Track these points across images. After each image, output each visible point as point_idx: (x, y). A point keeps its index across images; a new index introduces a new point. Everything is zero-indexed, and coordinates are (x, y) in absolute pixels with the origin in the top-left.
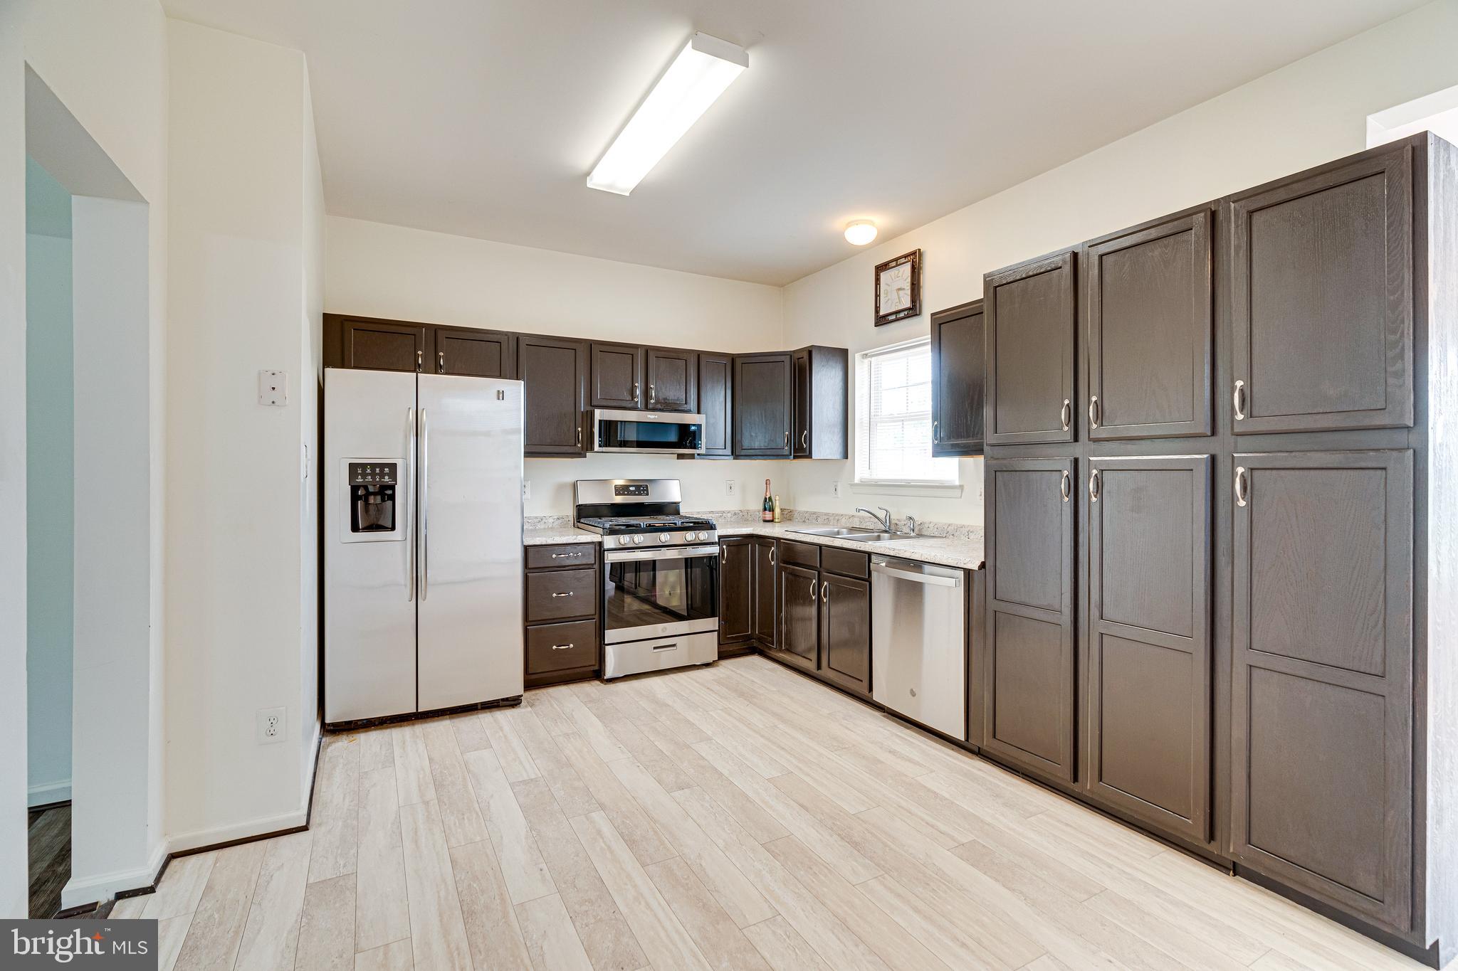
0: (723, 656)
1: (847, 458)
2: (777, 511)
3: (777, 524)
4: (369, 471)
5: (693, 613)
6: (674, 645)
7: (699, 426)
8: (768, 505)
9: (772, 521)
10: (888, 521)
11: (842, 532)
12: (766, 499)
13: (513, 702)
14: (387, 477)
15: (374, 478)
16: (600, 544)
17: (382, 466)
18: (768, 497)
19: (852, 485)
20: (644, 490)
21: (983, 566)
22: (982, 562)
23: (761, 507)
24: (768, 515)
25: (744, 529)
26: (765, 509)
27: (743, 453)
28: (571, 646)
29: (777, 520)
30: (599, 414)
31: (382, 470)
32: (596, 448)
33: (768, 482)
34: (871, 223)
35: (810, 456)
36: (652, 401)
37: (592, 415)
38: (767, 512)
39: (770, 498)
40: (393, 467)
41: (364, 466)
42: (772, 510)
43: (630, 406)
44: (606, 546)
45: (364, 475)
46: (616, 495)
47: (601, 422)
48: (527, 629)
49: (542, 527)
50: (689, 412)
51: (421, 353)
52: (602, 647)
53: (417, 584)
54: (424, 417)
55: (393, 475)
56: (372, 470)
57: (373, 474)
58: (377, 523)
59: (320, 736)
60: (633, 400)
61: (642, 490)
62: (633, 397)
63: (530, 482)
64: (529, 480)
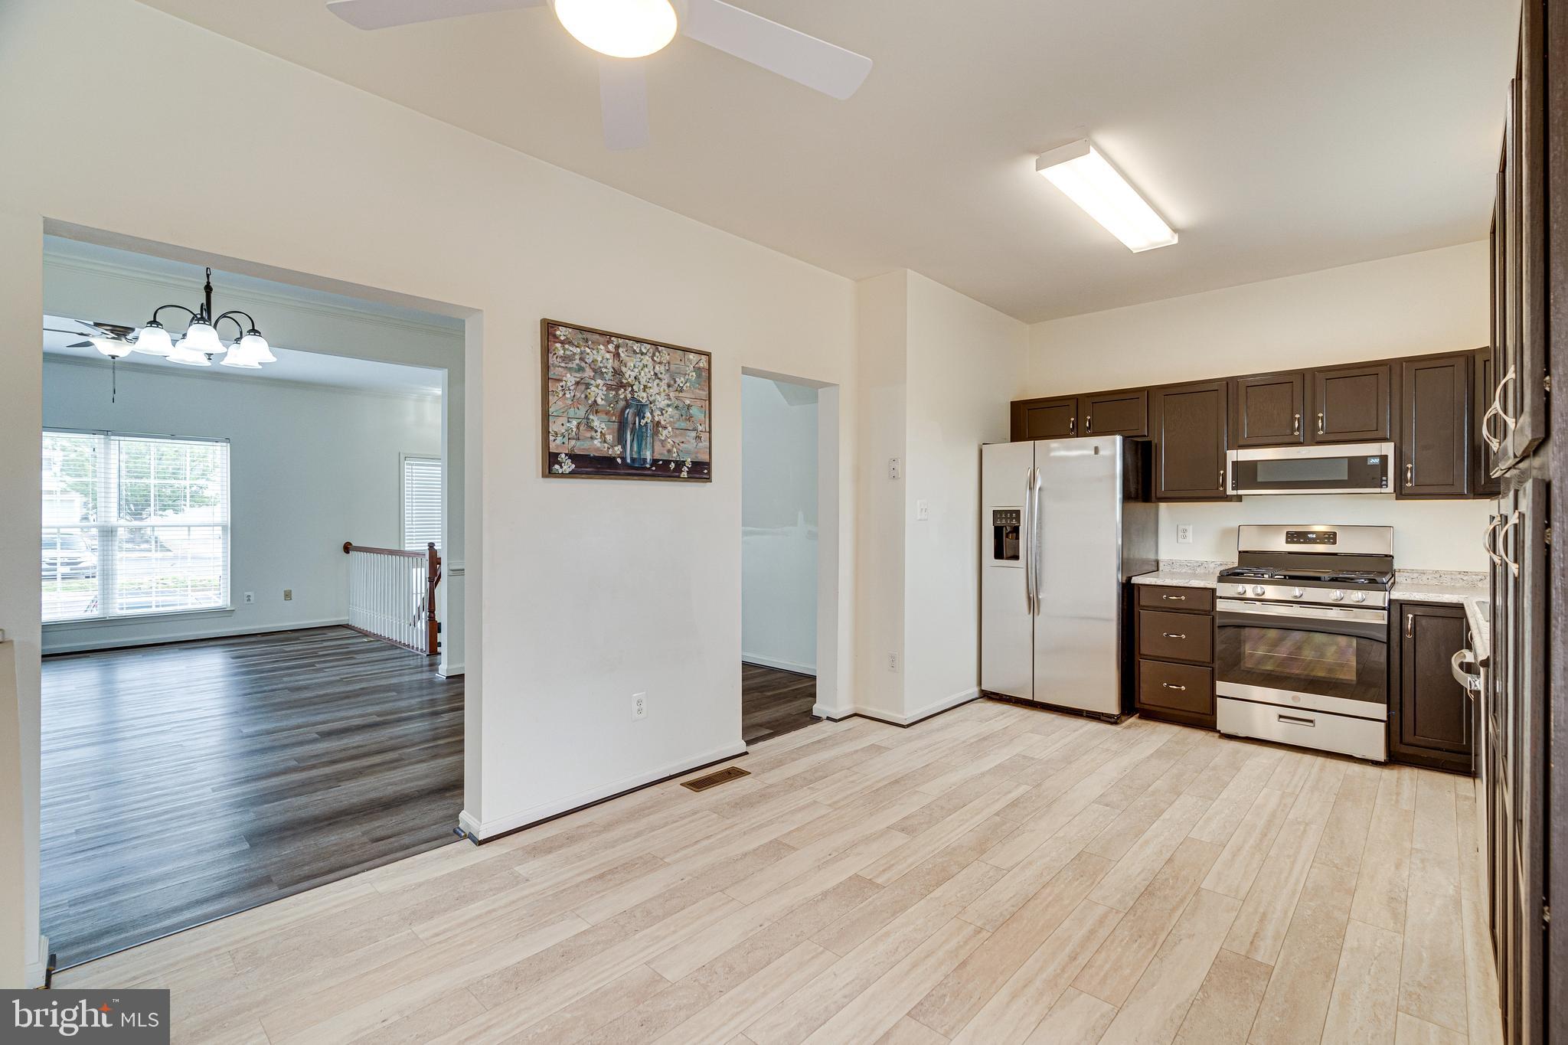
0: (1394, 759)
4: (1004, 516)
6: (1311, 721)
7: (1385, 458)
13: (1111, 720)
14: (1014, 520)
15: (1006, 521)
16: (1214, 590)
17: (1011, 512)
20: (1329, 538)
28: (1183, 687)
30: (1233, 456)
31: (1011, 515)
32: (1232, 492)
36: (1323, 433)
37: (1221, 457)
40: (1018, 512)
41: (1001, 512)
43: (1289, 441)
44: (1219, 594)
45: (1001, 519)
46: (1287, 542)
47: (1235, 464)
48: (1139, 662)
49: (1202, 571)
50: (1384, 440)
51: (1072, 419)
52: (1213, 697)
53: (1033, 603)
54: (1037, 473)
55: (1018, 519)
56: (1006, 515)
57: (1006, 518)
58: (1009, 555)
59: (977, 696)
60: (1292, 434)
61: (1326, 538)
62: (1293, 430)
63: (1191, 526)
64: (1189, 525)
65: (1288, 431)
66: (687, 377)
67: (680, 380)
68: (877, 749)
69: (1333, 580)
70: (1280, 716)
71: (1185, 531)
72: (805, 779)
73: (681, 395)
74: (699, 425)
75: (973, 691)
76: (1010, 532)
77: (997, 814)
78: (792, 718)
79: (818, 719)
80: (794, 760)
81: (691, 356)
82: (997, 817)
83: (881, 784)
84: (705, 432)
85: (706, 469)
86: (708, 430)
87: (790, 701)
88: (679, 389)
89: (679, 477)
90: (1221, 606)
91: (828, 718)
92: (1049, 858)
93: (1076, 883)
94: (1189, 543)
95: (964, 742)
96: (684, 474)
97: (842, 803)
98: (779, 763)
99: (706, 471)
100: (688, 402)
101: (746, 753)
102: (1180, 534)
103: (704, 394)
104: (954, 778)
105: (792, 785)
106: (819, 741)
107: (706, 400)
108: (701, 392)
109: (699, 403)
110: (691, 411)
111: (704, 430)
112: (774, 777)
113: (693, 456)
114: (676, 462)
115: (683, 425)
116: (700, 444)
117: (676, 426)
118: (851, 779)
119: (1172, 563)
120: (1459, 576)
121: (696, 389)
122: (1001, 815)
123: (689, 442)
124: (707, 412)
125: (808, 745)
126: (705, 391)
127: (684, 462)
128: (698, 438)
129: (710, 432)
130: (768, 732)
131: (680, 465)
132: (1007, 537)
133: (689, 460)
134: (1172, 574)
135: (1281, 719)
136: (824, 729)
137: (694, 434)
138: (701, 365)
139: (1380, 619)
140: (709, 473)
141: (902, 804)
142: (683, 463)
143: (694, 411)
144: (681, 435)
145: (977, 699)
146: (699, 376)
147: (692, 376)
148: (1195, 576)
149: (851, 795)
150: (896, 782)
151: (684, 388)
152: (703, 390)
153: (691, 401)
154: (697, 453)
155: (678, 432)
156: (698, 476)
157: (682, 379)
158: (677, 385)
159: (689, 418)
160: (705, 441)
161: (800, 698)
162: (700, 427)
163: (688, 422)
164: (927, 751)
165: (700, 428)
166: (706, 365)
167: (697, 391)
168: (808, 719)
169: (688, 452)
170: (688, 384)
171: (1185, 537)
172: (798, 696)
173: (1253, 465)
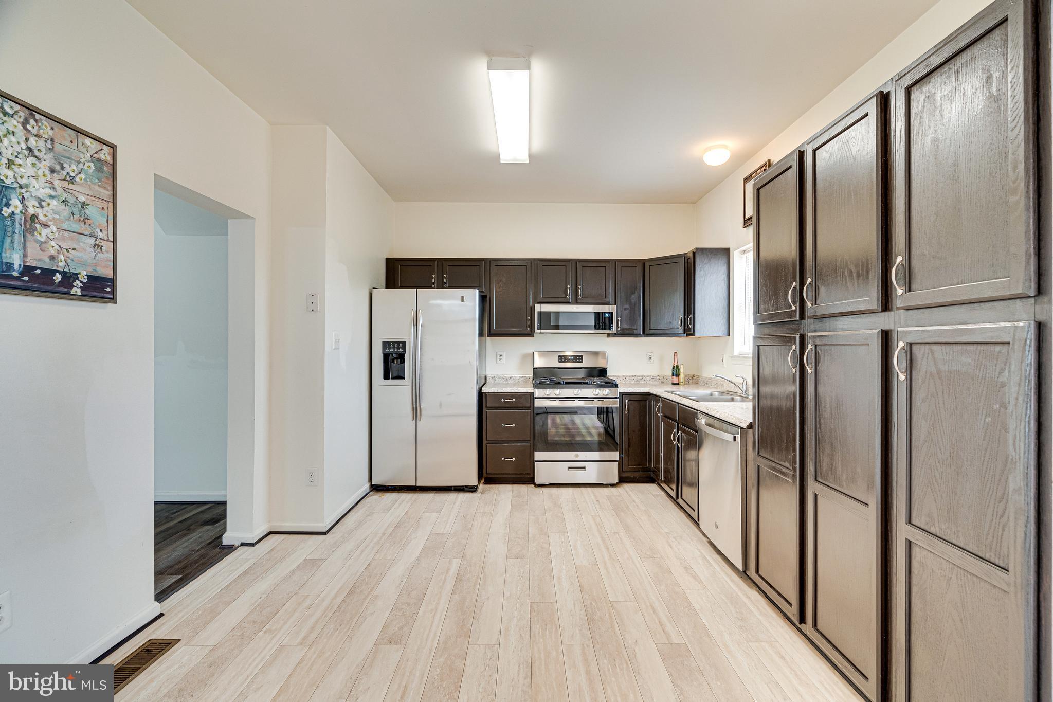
0: (622, 480)
1: (729, 335)
2: (682, 376)
3: (681, 386)
4: (392, 346)
5: (602, 446)
6: (584, 468)
7: (612, 314)
8: (676, 372)
9: (678, 384)
10: (744, 387)
11: (715, 394)
12: (674, 367)
13: (472, 489)
14: (400, 349)
15: (394, 350)
16: (530, 394)
17: (398, 343)
18: (675, 365)
19: (731, 357)
20: (579, 359)
21: (751, 426)
22: (751, 423)
23: (671, 374)
24: (675, 380)
25: (642, 389)
26: (673, 375)
27: (652, 332)
28: (514, 459)
29: (681, 383)
30: (539, 308)
31: (398, 345)
32: (536, 331)
33: (676, 354)
34: (726, 147)
35: (693, 334)
36: (580, 297)
37: (533, 309)
38: (674, 377)
39: (677, 367)
40: (403, 343)
41: (389, 342)
42: (678, 375)
43: (564, 301)
44: (536, 396)
45: (390, 348)
46: (559, 362)
47: (540, 313)
48: (486, 445)
49: (512, 382)
50: (608, 303)
51: (434, 276)
52: (532, 462)
53: (416, 411)
54: (420, 314)
55: (404, 348)
56: (394, 345)
57: (394, 348)
58: (395, 375)
59: (368, 490)
60: (566, 297)
61: (578, 359)
62: (566, 295)
63: (505, 353)
64: (504, 352)
65: (564, 296)
66: (81, 166)
67: (71, 168)
68: (311, 564)
69: (567, 383)
70: (569, 468)
71: (501, 356)
72: (254, 622)
73: (71, 186)
74: (99, 231)
75: (366, 487)
76: (395, 358)
77: (453, 594)
78: (198, 554)
79: (231, 548)
80: (228, 604)
81: (88, 141)
82: (456, 597)
83: (339, 599)
84: (108, 240)
85: (108, 286)
86: (111, 238)
87: (185, 535)
88: (68, 178)
89: (68, 293)
90: (538, 403)
91: (243, 544)
92: (515, 619)
93: (547, 633)
94: (504, 364)
95: (384, 534)
96: (77, 291)
97: (313, 636)
98: (211, 613)
99: (108, 289)
100: (82, 199)
101: (161, 615)
102: (499, 358)
103: (107, 194)
104: (398, 570)
105: (242, 635)
106: (246, 573)
107: (108, 202)
108: (102, 190)
109: (99, 204)
110: (87, 211)
111: (106, 238)
112: (215, 633)
113: (90, 269)
114: (64, 274)
115: (76, 227)
116: (100, 255)
117: (65, 226)
118: (306, 604)
119: (494, 377)
120: (633, 378)
121: (95, 184)
122: (457, 593)
123: (85, 250)
124: (111, 217)
125: (235, 580)
126: (108, 190)
127: (77, 274)
128: (97, 246)
129: (114, 242)
130: (174, 579)
131: (69, 278)
132: (393, 362)
133: (84, 273)
134: (495, 385)
135: (570, 470)
136: (244, 556)
137: (91, 241)
138: (103, 157)
139: (616, 404)
140: (113, 292)
141: (373, 613)
142: (75, 276)
143: (90, 211)
144: (72, 239)
145: (369, 493)
146: (99, 170)
147: (89, 167)
148: (507, 385)
149: (317, 622)
150: (351, 592)
151: (77, 179)
152: (105, 188)
153: (87, 199)
154: (96, 265)
155: (66, 234)
156: (97, 294)
157: (74, 167)
158: (65, 173)
159: (85, 220)
160: (107, 252)
161: (194, 530)
162: (99, 233)
163: (82, 225)
164: (358, 552)
165: (101, 235)
166: (109, 159)
167: (97, 188)
168: (218, 550)
169: (83, 264)
170: (83, 176)
171: (501, 360)
172: (192, 527)
173: (548, 314)
